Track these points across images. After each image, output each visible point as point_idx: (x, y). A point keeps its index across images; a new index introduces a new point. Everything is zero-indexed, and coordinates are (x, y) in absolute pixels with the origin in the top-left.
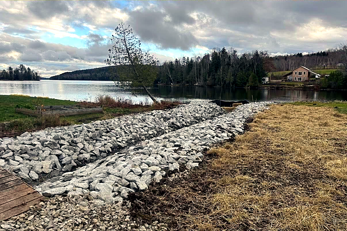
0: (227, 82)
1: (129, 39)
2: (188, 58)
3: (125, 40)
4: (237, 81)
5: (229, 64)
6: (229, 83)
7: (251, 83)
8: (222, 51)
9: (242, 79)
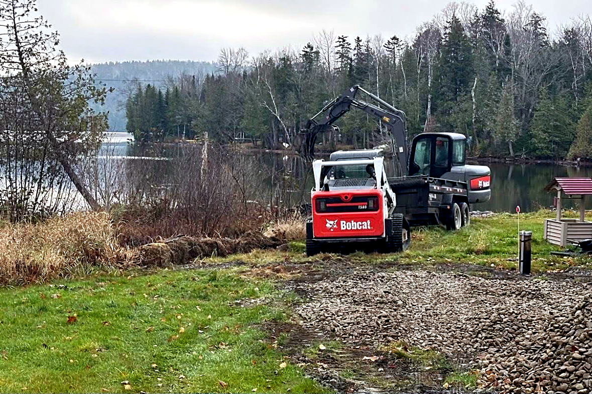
0: (497, 138)
1: (26, 24)
2: (358, 40)
3: (15, 27)
4: (535, 137)
5: (504, 70)
6: (504, 144)
7: (586, 143)
8: (484, 17)
9: (556, 127)
